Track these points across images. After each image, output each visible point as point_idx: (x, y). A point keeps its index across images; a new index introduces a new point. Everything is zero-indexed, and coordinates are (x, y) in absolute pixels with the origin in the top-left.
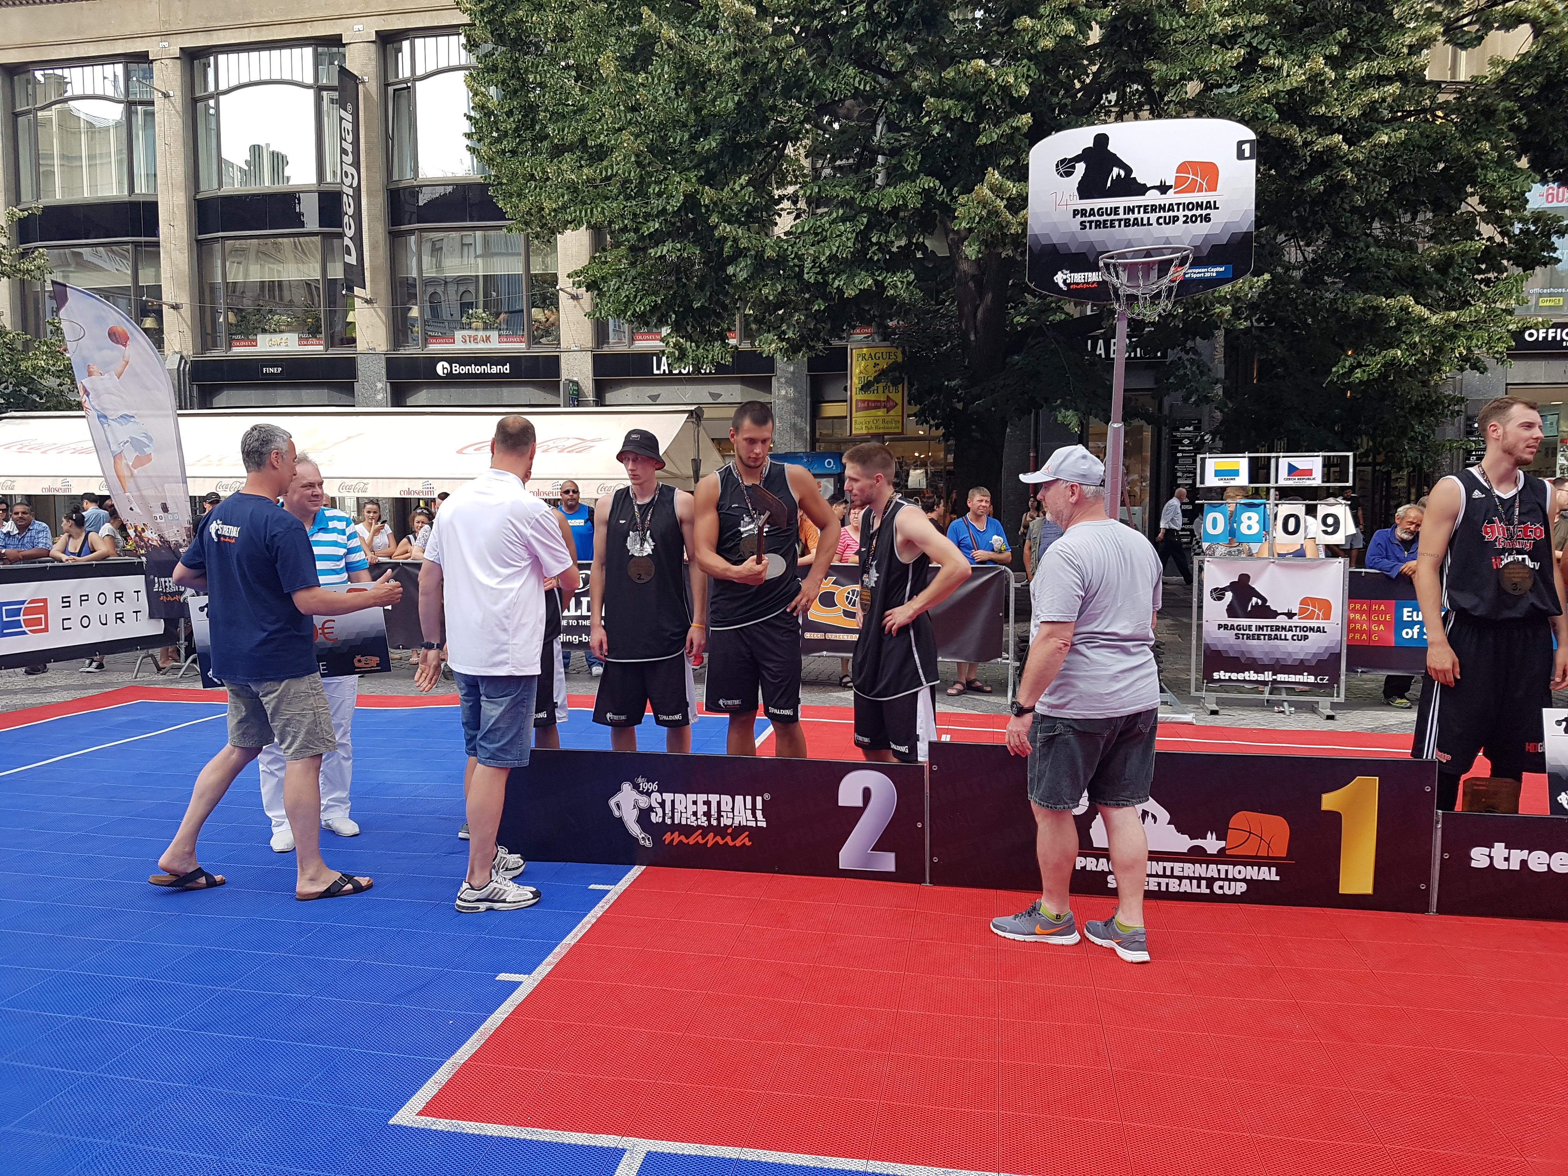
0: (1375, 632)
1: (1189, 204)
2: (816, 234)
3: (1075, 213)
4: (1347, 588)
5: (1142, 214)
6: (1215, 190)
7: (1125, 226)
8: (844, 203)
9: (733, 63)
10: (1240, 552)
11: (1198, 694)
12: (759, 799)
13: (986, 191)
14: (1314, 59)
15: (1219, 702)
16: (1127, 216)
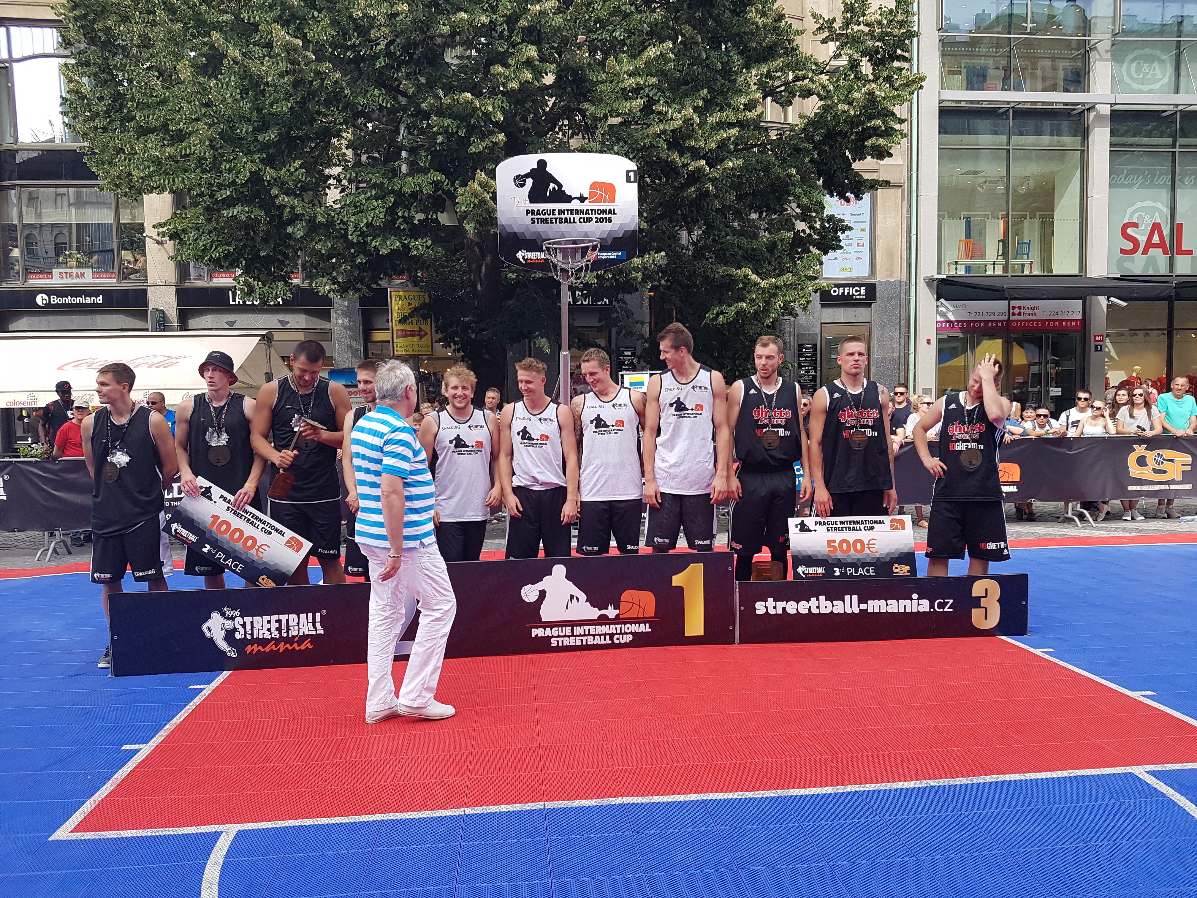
1: (598, 210)
3: (528, 212)
5: (570, 215)
6: (614, 202)
7: (560, 222)
9: (286, 79)
12: (318, 615)
13: (476, 186)
14: (687, 108)
16: (560, 216)
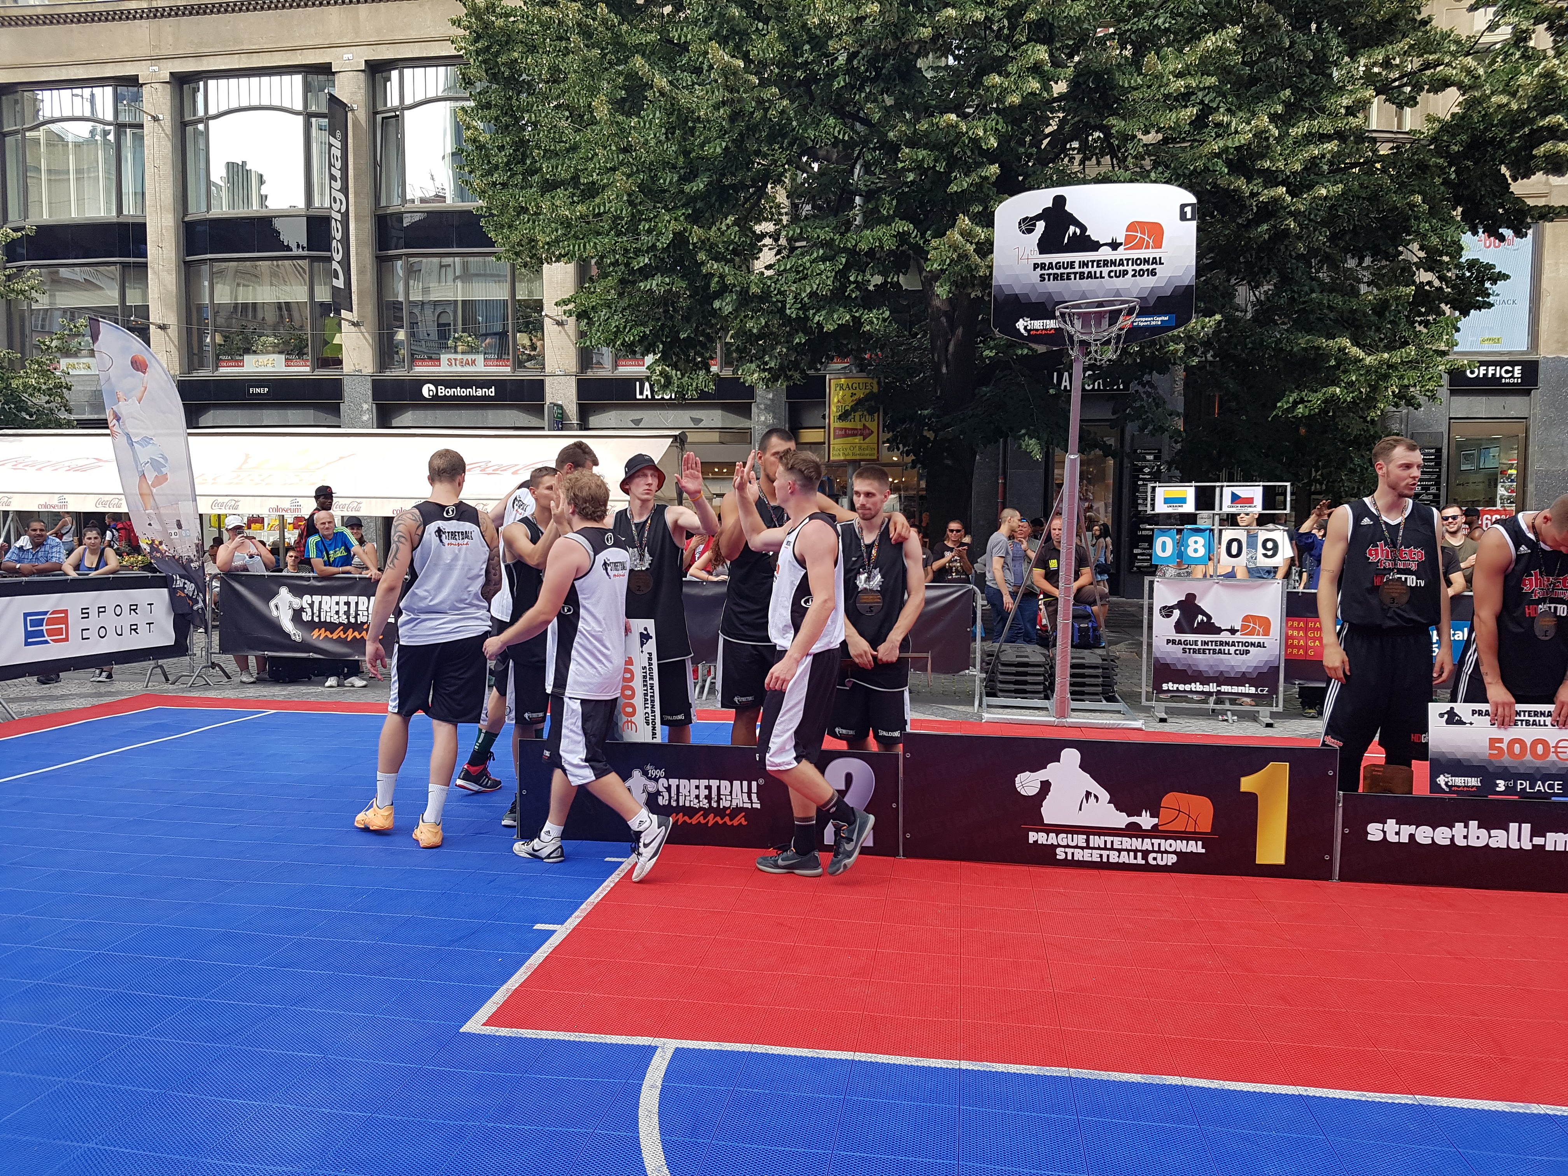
0: (1311, 648)
1: (1137, 259)
2: (798, 272)
3: (1036, 266)
4: (1284, 606)
5: (1095, 268)
6: (1161, 248)
7: (1080, 279)
8: (824, 243)
9: (722, 111)
11: (1148, 703)
12: (754, 784)
13: (957, 236)
14: (1259, 117)
15: (1168, 710)
16: (1081, 270)
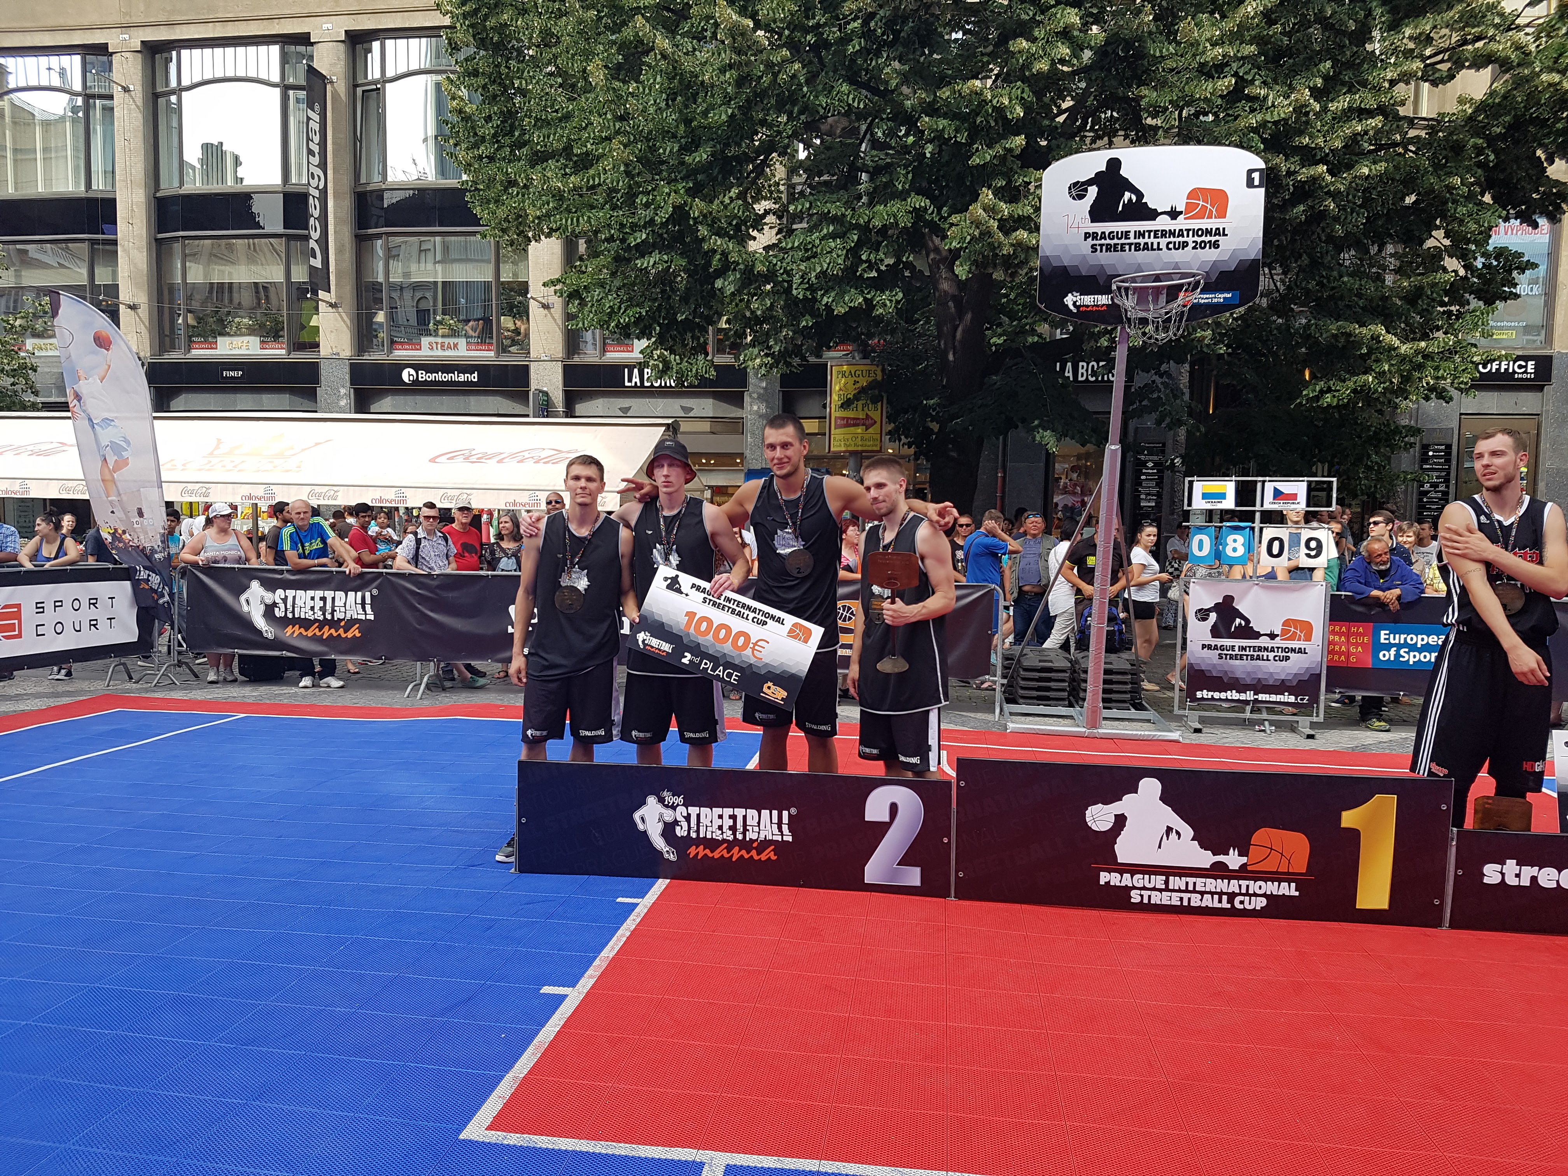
0: (1353, 654)
1: (1199, 230)
2: (807, 250)
3: (1087, 236)
4: (1328, 610)
5: (1152, 239)
6: (1225, 217)
7: (1136, 250)
8: (835, 220)
9: (728, 75)
10: (1219, 573)
11: (1181, 712)
12: (785, 814)
13: (981, 211)
14: (1300, 90)
15: (1202, 720)
16: (1137, 241)
